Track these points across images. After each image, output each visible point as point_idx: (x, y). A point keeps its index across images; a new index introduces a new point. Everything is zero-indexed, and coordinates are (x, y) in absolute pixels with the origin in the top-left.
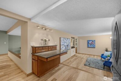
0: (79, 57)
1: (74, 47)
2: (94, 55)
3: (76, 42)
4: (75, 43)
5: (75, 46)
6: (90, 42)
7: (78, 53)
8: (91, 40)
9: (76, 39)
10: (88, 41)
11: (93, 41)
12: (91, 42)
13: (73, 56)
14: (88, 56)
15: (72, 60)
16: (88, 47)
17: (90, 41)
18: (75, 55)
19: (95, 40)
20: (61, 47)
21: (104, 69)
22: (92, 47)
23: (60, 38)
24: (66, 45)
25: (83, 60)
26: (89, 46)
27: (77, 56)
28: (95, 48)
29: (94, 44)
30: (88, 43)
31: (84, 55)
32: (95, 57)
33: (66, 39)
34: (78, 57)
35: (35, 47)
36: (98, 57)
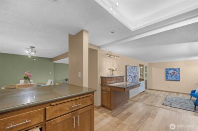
0: (152, 94)
1: (143, 80)
2: (178, 93)
3: (146, 71)
4: (145, 73)
5: (145, 78)
6: (170, 72)
7: (149, 89)
8: (173, 69)
9: (146, 67)
10: (166, 69)
11: (175, 70)
12: (172, 71)
13: (141, 92)
14: (167, 94)
15: (141, 98)
16: (167, 79)
17: (170, 69)
18: (144, 91)
19: (179, 69)
20: (128, 79)
21: (195, 110)
22: (175, 79)
23: (126, 66)
24: (133, 76)
25: (158, 98)
26: (169, 78)
27: (147, 93)
28: (179, 81)
29: (178, 75)
30: (167, 73)
31: (159, 92)
32: (180, 96)
33: (133, 67)
34: (149, 94)
35: (106, 78)
36: (185, 95)
